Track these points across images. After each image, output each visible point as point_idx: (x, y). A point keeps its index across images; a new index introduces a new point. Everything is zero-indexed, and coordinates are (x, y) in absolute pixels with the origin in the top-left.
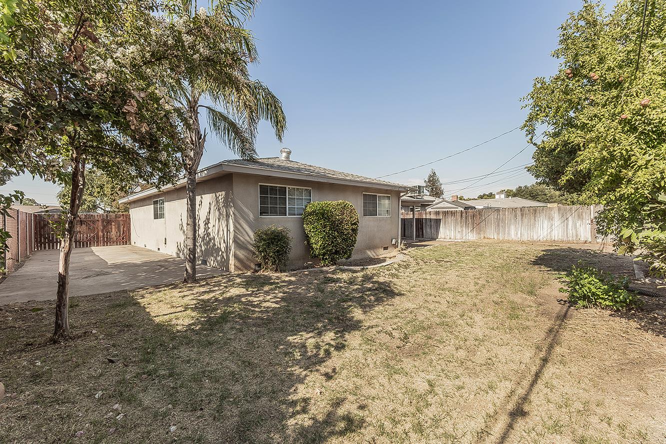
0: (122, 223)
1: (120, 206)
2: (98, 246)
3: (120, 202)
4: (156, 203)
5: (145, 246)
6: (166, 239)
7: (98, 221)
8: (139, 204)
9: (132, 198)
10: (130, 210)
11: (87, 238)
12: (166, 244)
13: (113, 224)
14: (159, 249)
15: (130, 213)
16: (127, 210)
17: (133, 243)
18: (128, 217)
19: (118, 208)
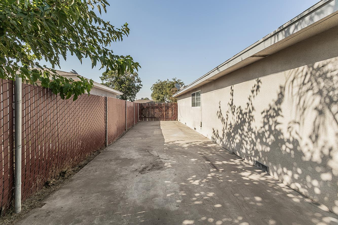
0: (174, 108)
1: (173, 99)
2: (163, 120)
3: (173, 97)
4: (193, 95)
5: (186, 124)
6: (201, 123)
7: (163, 107)
8: (183, 97)
9: (179, 93)
10: (178, 101)
11: (159, 116)
12: (201, 126)
13: (170, 109)
14: (195, 129)
15: (178, 103)
16: (176, 101)
17: (179, 120)
18: (176, 105)
19: (172, 100)
